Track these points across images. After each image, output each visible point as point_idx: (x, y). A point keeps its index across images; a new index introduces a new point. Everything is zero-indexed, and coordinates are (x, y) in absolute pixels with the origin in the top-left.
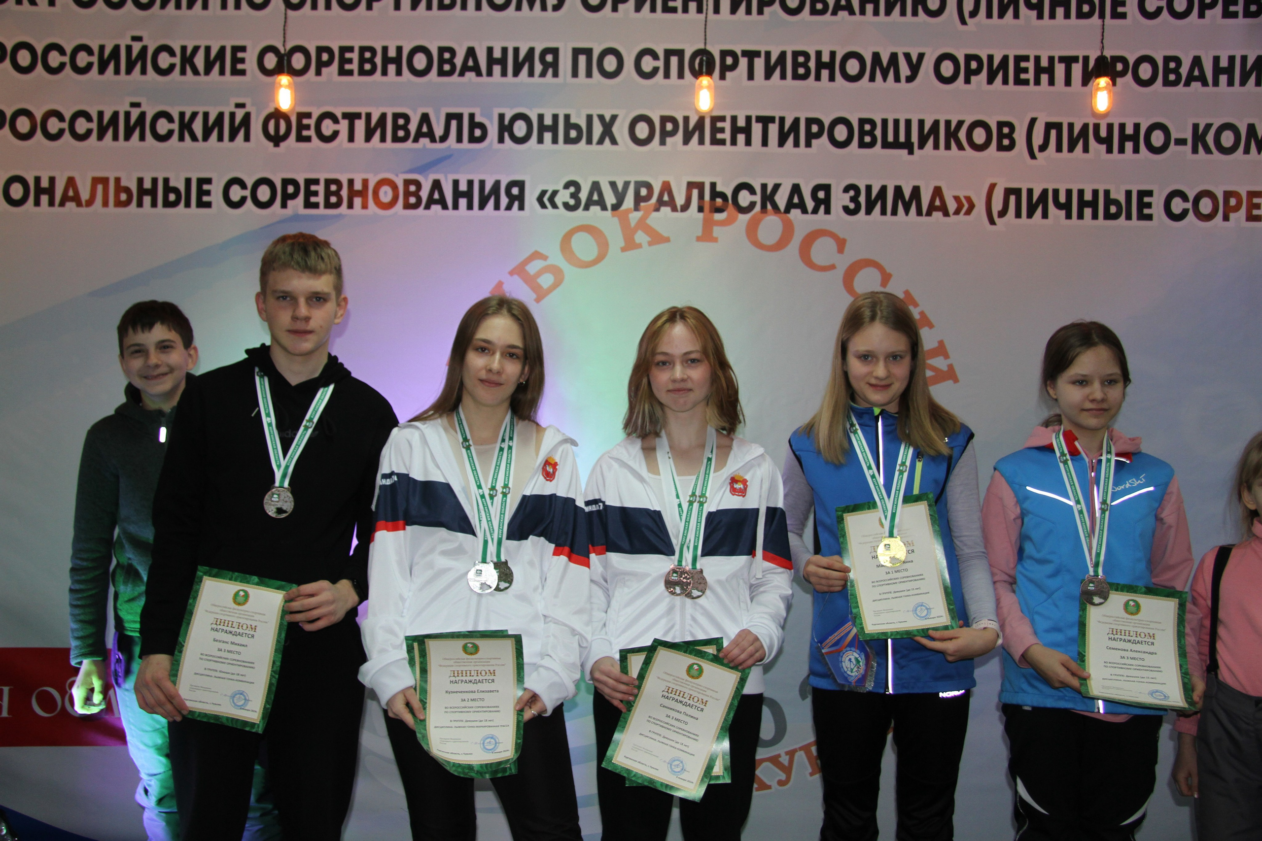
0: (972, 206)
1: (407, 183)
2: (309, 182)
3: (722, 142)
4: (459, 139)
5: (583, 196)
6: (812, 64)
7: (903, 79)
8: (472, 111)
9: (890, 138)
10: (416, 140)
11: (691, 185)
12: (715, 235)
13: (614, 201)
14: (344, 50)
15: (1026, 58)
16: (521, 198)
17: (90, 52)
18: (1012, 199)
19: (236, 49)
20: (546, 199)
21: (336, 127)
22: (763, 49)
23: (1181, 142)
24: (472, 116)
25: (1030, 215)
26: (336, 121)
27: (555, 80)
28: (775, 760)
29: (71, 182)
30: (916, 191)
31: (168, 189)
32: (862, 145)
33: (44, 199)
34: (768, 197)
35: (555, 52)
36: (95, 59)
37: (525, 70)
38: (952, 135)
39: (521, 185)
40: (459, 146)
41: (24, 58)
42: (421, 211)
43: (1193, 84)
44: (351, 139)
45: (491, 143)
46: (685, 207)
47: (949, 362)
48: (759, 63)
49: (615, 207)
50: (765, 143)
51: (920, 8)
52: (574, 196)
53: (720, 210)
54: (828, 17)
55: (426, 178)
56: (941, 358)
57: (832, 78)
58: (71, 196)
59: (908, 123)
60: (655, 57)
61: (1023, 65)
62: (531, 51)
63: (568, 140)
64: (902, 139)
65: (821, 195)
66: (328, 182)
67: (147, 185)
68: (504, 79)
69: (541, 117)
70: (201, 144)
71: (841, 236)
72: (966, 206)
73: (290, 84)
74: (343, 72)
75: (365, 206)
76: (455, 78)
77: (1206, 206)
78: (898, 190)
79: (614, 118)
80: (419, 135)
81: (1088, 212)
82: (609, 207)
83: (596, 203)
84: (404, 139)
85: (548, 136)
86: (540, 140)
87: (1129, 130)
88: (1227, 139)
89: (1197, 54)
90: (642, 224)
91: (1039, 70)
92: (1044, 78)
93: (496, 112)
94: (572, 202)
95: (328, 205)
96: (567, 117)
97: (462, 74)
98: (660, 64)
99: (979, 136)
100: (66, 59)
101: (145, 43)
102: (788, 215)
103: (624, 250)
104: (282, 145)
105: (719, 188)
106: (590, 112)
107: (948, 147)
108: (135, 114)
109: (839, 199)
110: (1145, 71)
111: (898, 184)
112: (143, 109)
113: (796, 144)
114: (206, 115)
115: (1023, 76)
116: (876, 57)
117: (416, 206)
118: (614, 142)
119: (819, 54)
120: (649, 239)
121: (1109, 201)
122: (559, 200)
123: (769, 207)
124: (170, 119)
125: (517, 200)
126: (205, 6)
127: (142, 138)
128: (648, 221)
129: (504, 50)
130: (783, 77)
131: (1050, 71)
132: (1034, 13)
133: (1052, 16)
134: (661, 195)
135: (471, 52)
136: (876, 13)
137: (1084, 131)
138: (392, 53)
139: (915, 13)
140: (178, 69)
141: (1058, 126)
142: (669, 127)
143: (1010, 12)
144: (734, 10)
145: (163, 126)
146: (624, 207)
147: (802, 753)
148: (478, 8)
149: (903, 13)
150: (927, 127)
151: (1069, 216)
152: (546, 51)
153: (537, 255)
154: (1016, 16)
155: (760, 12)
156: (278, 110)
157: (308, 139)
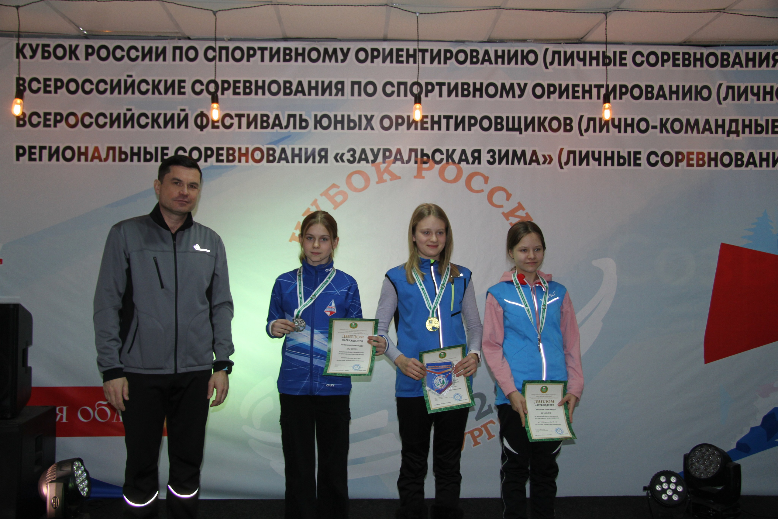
0: (551, 160)
1: (269, 149)
2: (219, 149)
3: (427, 129)
4: (295, 128)
5: (357, 156)
6: (471, 89)
7: (517, 96)
8: (301, 113)
9: (511, 126)
10: (273, 128)
11: (411, 150)
12: (423, 175)
13: (373, 159)
14: (236, 82)
15: (578, 86)
16: (326, 157)
17: (106, 83)
18: (572, 156)
19: (180, 82)
20: (338, 158)
21: (232, 121)
22: (447, 82)
23: (655, 127)
24: (301, 116)
25: (580, 164)
26: (232, 118)
27: (343, 97)
29: (96, 149)
30: (523, 152)
31: (146, 153)
32: (496, 129)
33: (83, 158)
34: (450, 156)
35: (342, 83)
36: (108, 87)
37: (328, 92)
38: (541, 124)
39: (326, 151)
40: (295, 131)
41: (73, 87)
42: (275, 163)
43: (660, 99)
44: (240, 127)
45: (310, 130)
46: (408, 161)
48: (445, 89)
49: (373, 162)
50: (448, 129)
51: (525, 60)
52: (353, 156)
53: (425, 163)
54: (479, 65)
55: (278, 147)
57: (481, 96)
58: (97, 156)
59: (519, 118)
60: (393, 86)
61: (576, 89)
62: (331, 82)
63: (349, 128)
64: (516, 126)
65: (476, 155)
66: (228, 149)
67: (136, 150)
68: (317, 97)
69: (336, 116)
70: (163, 130)
71: (486, 175)
72: (548, 160)
73: (218, 107)
74: (235, 93)
75: (247, 161)
76: (292, 96)
77: (667, 159)
78: (515, 152)
79: (372, 116)
80: (274, 125)
81: (609, 162)
82: (370, 161)
83: (363, 160)
84: (267, 127)
85: (339, 126)
86: (335, 128)
87: (629, 122)
88: (677, 126)
89: (661, 84)
90: (387, 170)
91: (584, 92)
92: (587, 95)
93: (313, 114)
94: (352, 159)
95: (228, 161)
96: (349, 116)
97: (295, 94)
98: (395, 89)
99: (555, 124)
100: (94, 87)
101: (134, 78)
102: (460, 165)
103: (377, 183)
104: (205, 130)
105: (425, 152)
106: (360, 114)
107: (539, 130)
108: (129, 114)
109: (485, 157)
110: (636, 92)
111: (514, 149)
112: (133, 111)
113: (464, 129)
114: (165, 115)
115: (576, 95)
116: (503, 85)
117: (273, 161)
118: (372, 129)
119: (474, 84)
120: (391, 178)
121: (619, 157)
122: (345, 158)
123: (450, 161)
124: (147, 117)
125: (324, 158)
126: (164, 60)
127: (133, 126)
128: (390, 168)
129: (317, 82)
130: (457, 95)
131: (590, 92)
132: (582, 63)
133: (591, 64)
134: (396, 155)
135: (300, 83)
136: (503, 63)
137: (607, 122)
138: (260, 84)
139: (522, 63)
140: (151, 91)
141: (594, 120)
142: (400, 121)
143: (570, 63)
144: (432, 62)
145: (143, 121)
146: (378, 161)
147: (469, 435)
148: (304, 61)
149: (516, 63)
150: (529, 120)
151: (600, 164)
152: (338, 83)
153: (334, 186)
154: (573, 64)
155: (445, 63)
156: (202, 112)
157: (218, 127)
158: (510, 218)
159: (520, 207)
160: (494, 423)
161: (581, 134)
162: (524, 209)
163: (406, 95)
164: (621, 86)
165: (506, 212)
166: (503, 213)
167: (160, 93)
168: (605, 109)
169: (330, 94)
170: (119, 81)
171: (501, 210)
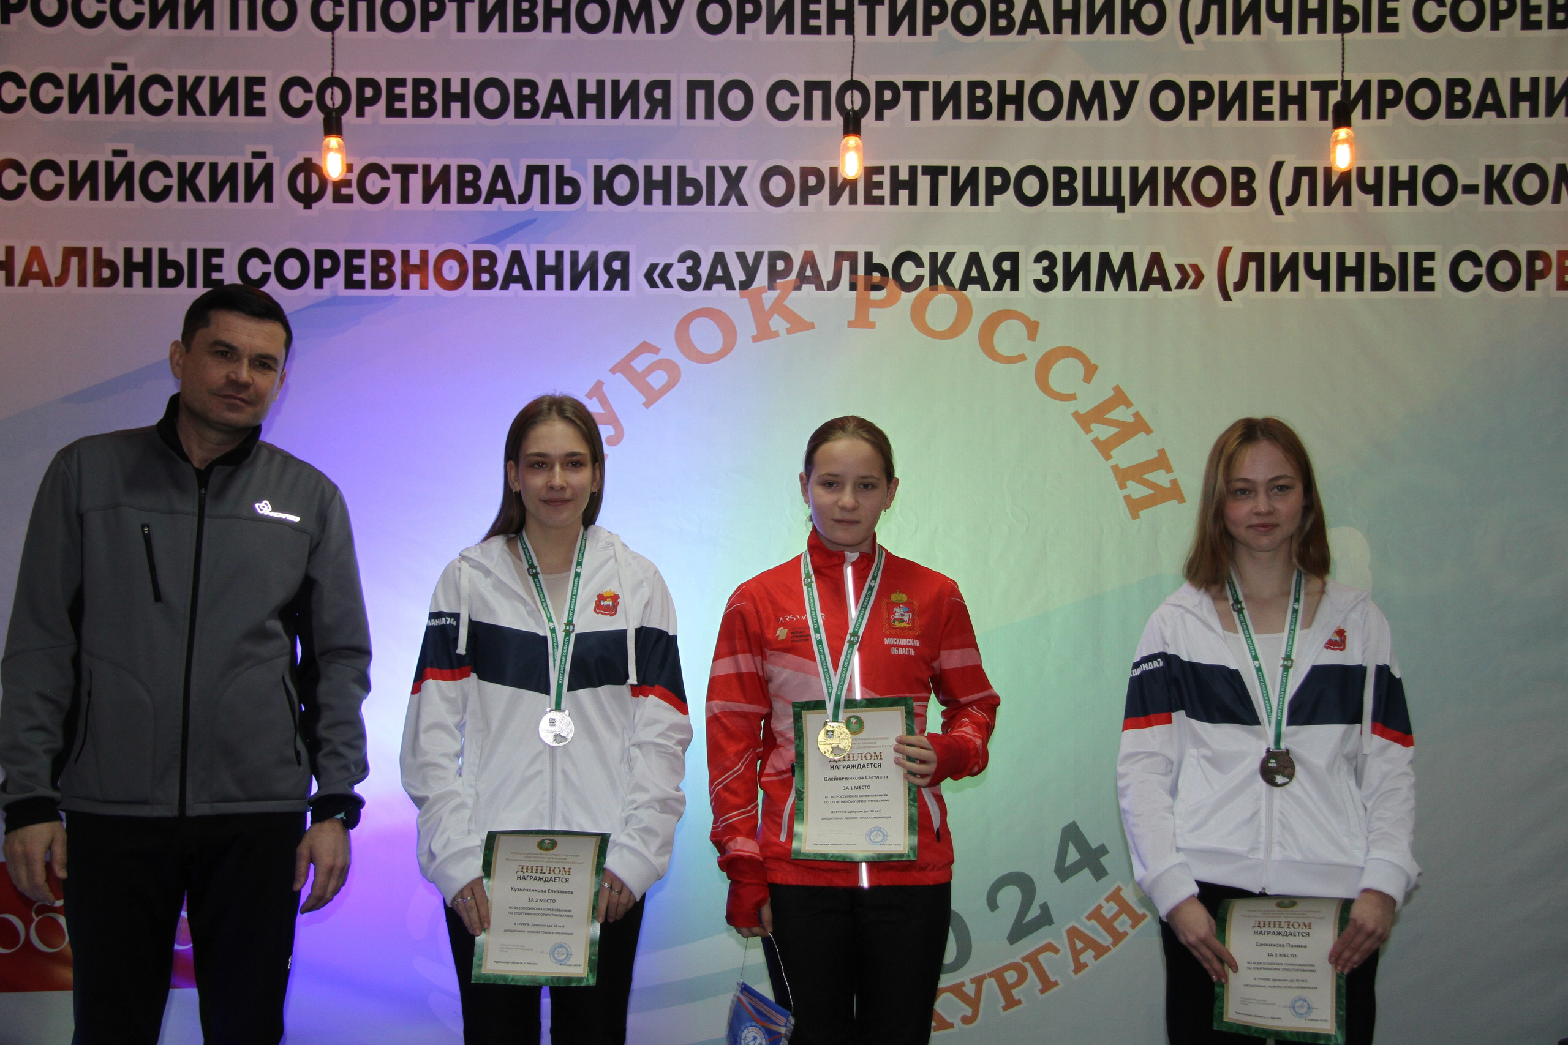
0: (1200, 277)
1: (478, 255)
2: (351, 254)
3: (880, 201)
4: (545, 200)
5: (704, 271)
6: (994, 98)
7: (1111, 115)
8: (560, 162)
9: (1095, 192)
10: (489, 201)
11: (840, 256)
12: (871, 319)
13: (743, 278)
14: (393, 83)
15: (1269, 85)
16: (624, 274)
17: (57, 83)
18: (1252, 266)
19: (251, 81)
20: (656, 276)
21: (385, 184)
22: (931, 80)
23: (1471, 189)
24: (560, 169)
25: (1275, 287)
26: (384, 175)
27: (666, 122)
28: (957, 990)
29: (35, 253)
30: (1128, 258)
31: (165, 263)
32: (1058, 201)
34: (939, 270)
35: (665, 85)
36: (64, 93)
37: (628, 109)
38: (1174, 185)
39: (624, 257)
40: (545, 207)
42: (496, 291)
43: (1486, 114)
44: (405, 198)
45: (586, 203)
46: (834, 284)
47: (1171, 476)
48: (926, 98)
49: (745, 285)
50: (934, 201)
51: (1132, 22)
52: (692, 271)
53: (877, 287)
54: (1013, 36)
55: (503, 249)
56: (1162, 472)
57: (1019, 116)
58: (37, 272)
59: (1117, 171)
61: (1266, 93)
62: (635, 84)
63: (683, 200)
64: (1110, 192)
65: (1006, 266)
66: (376, 255)
67: (138, 257)
68: (600, 122)
69: (648, 170)
70: (208, 205)
71: (1033, 318)
72: (1191, 277)
73: (340, 148)
74: (392, 112)
75: (424, 286)
76: (537, 120)
77: (1503, 270)
79: (742, 170)
80: (492, 194)
81: (1350, 281)
82: (737, 285)
83: (720, 280)
84: (473, 200)
85: (658, 195)
86: (648, 201)
87: (1404, 176)
88: (1531, 185)
89: (1490, 76)
90: (779, 307)
91: (1286, 100)
92: (1293, 110)
93: (591, 164)
94: (689, 279)
95: (376, 284)
96: (682, 170)
97: (546, 115)
98: (800, 100)
99: (1209, 186)
100: (26, 93)
101: (130, 72)
102: (964, 292)
103: (755, 339)
104: (315, 206)
105: (876, 260)
106: (711, 164)
107: (1168, 202)
108: (119, 164)
109: (1030, 271)
110: (1423, 99)
111: (1104, 250)
112: (130, 158)
113: (974, 202)
114: (214, 167)
115: (1265, 108)
116: (1076, 86)
117: (490, 285)
118: (742, 201)
119: (1002, 85)
120: (789, 326)
121: (1377, 267)
122: (672, 277)
123: (940, 282)
124: (167, 173)
125: (620, 276)
126: (209, 25)
127: (130, 197)
128: (786, 303)
129: (601, 84)
130: (957, 115)
131: (1300, 100)
132: (1280, 26)
133: (1303, 29)
134: (802, 269)
135: (557, 86)
136: (1076, 30)
137: (1345, 177)
138: (456, 88)
139: (1125, 30)
140: (175, 106)
141: (1311, 172)
142: (812, 181)
143: (1249, 25)
144: (893, 29)
145: (157, 182)
146: (756, 284)
147: (992, 980)
148: (566, 28)
149: (1110, 30)
150: (1142, 176)
151: (1325, 288)
152: (653, 85)
153: (646, 347)
154: (1256, 30)
155: (927, 32)
156: (308, 161)
157: (349, 199)
158: (1094, 426)
159: (1120, 398)
160: (1056, 951)
161: (1278, 211)
162: (1128, 404)
163: (826, 115)
164: (1384, 85)
165: (1082, 412)
166: (1076, 415)
167: (199, 111)
168: (1337, 142)
169: (635, 115)
170: (93, 79)
171: (1071, 406)
